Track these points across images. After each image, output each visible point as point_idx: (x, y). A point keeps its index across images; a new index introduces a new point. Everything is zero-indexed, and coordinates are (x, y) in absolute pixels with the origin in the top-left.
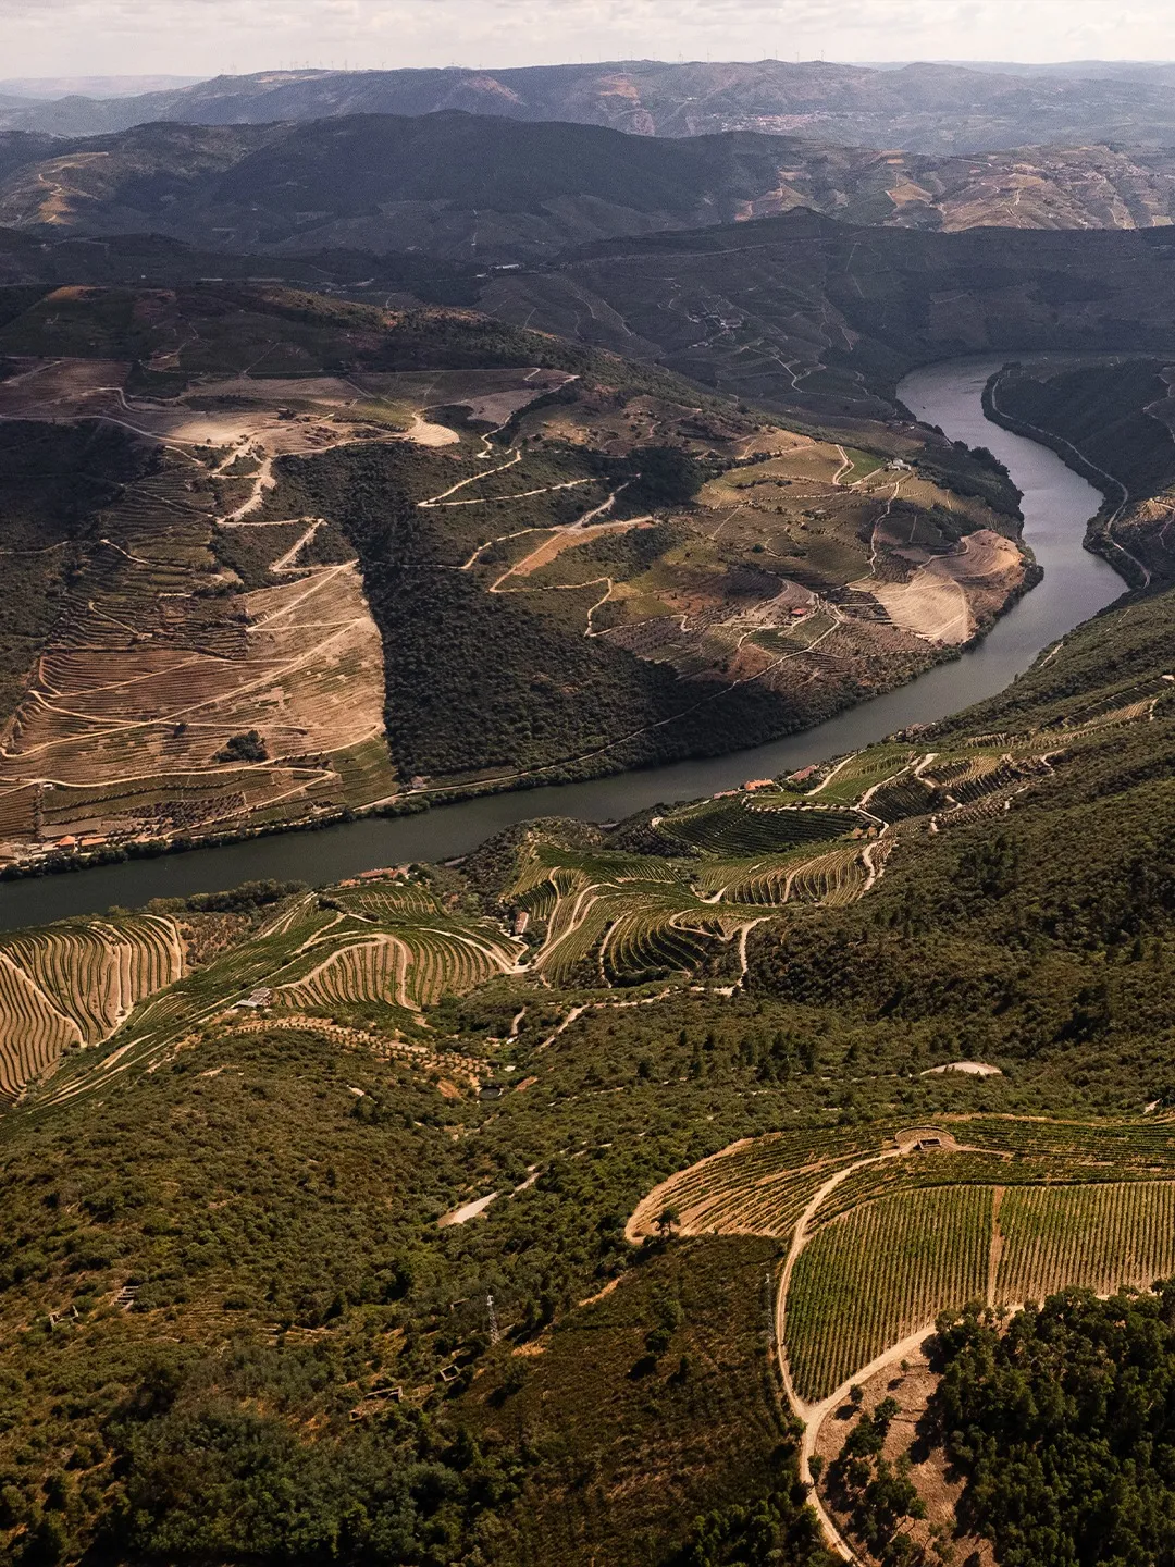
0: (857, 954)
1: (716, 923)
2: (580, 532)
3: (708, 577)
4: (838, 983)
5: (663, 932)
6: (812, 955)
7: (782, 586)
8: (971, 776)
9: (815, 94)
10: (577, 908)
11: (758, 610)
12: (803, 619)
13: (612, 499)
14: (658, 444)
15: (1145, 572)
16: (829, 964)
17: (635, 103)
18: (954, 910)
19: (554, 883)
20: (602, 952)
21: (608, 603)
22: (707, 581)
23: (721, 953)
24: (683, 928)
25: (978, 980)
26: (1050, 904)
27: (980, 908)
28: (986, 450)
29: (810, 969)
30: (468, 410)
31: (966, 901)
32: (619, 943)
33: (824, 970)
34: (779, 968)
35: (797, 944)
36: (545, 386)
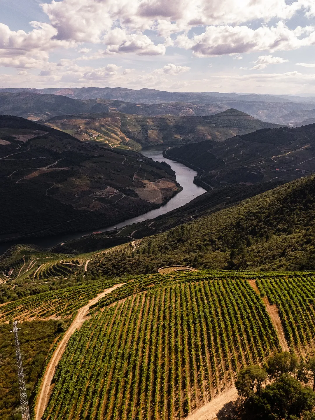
0: (130, 261)
1: (77, 261)
2: (46, 170)
3: (84, 183)
4: (122, 271)
5: (57, 265)
6: (112, 263)
7: (107, 187)
8: (167, 225)
9: (118, 95)
10: (30, 265)
11: (99, 193)
12: (113, 195)
13: (57, 162)
14: (71, 151)
15: (212, 187)
16: (119, 266)
17: (73, 96)
18: (167, 248)
19: (24, 259)
20: (35, 275)
21: (53, 188)
22: (84, 185)
23: (77, 270)
24: (65, 263)
25: (181, 261)
26: (205, 240)
27: (177, 246)
28: (164, 162)
29: (111, 268)
30: (15, 138)
31: (171, 245)
32: (41, 271)
33: (117, 268)
34: (99, 270)
35: (106, 261)
36: (39, 134)
